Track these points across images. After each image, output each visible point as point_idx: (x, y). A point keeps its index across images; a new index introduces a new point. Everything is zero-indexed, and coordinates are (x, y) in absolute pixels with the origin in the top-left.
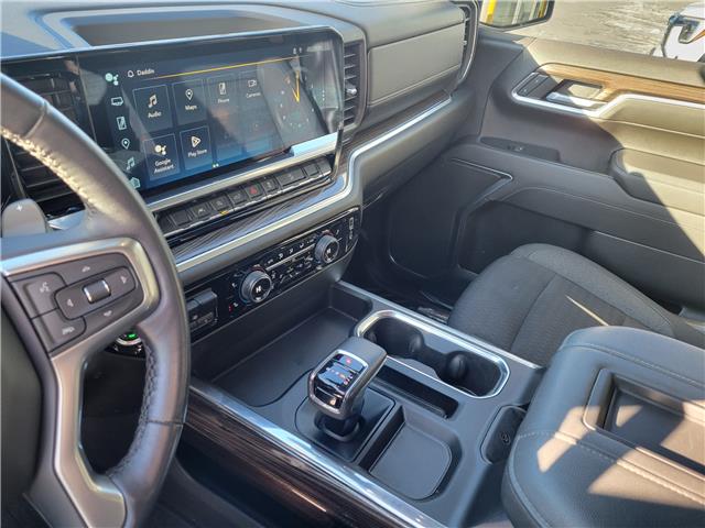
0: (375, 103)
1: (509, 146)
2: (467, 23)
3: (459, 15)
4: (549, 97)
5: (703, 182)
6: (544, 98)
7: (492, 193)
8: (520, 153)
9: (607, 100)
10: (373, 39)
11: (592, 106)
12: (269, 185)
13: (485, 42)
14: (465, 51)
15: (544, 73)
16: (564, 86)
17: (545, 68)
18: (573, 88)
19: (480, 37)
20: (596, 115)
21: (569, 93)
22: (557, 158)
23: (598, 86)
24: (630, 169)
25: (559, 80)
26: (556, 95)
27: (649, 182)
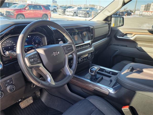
0: (95, 37)
1: (118, 45)
2: (109, 26)
3: (107, 25)
4: (124, 36)
5: (152, 48)
6: (123, 37)
7: (116, 53)
8: (120, 46)
9: (133, 36)
10: (95, 28)
11: (131, 37)
12: (81, 47)
13: (112, 29)
14: (109, 31)
15: (122, 33)
16: (126, 34)
17: (122, 32)
18: (128, 35)
19: (111, 29)
20: (132, 39)
21: (127, 36)
22: (127, 46)
23: (132, 34)
24: (139, 46)
25: (125, 34)
26: (125, 36)
27: (143, 49)
